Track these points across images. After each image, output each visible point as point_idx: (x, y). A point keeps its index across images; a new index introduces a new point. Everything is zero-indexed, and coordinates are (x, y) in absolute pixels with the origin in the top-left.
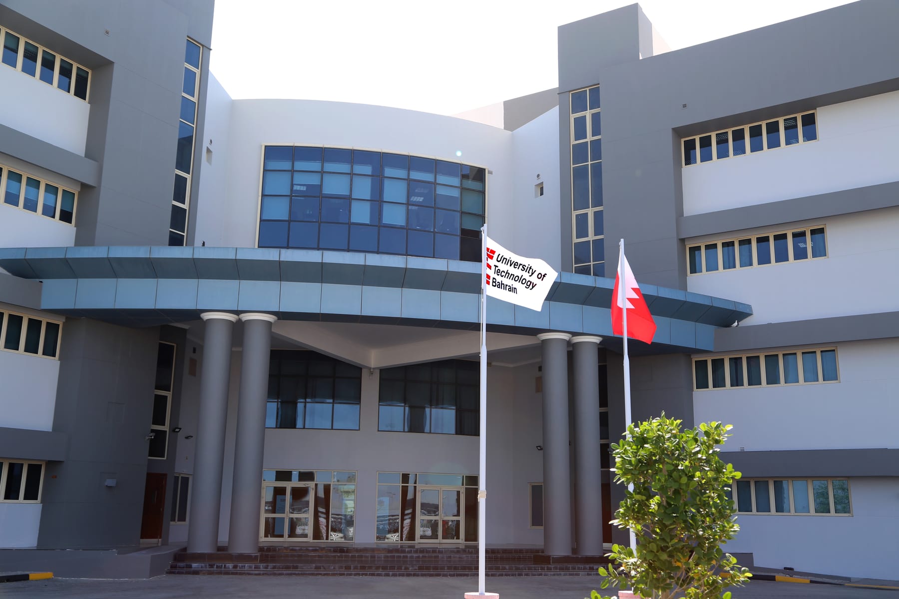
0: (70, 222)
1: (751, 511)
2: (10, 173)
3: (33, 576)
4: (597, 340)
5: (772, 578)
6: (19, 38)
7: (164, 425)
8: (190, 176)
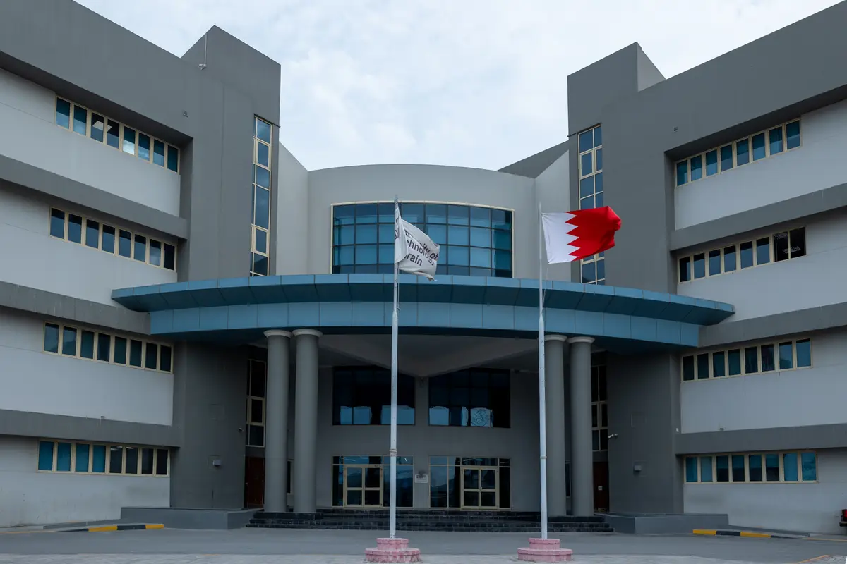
0: (173, 269)
1: (728, 480)
2: (121, 232)
3: (148, 526)
4: (590, 340)
5: (738, 534)
6: (118, 125)
7: (261, 422)
8: (269, 230)
